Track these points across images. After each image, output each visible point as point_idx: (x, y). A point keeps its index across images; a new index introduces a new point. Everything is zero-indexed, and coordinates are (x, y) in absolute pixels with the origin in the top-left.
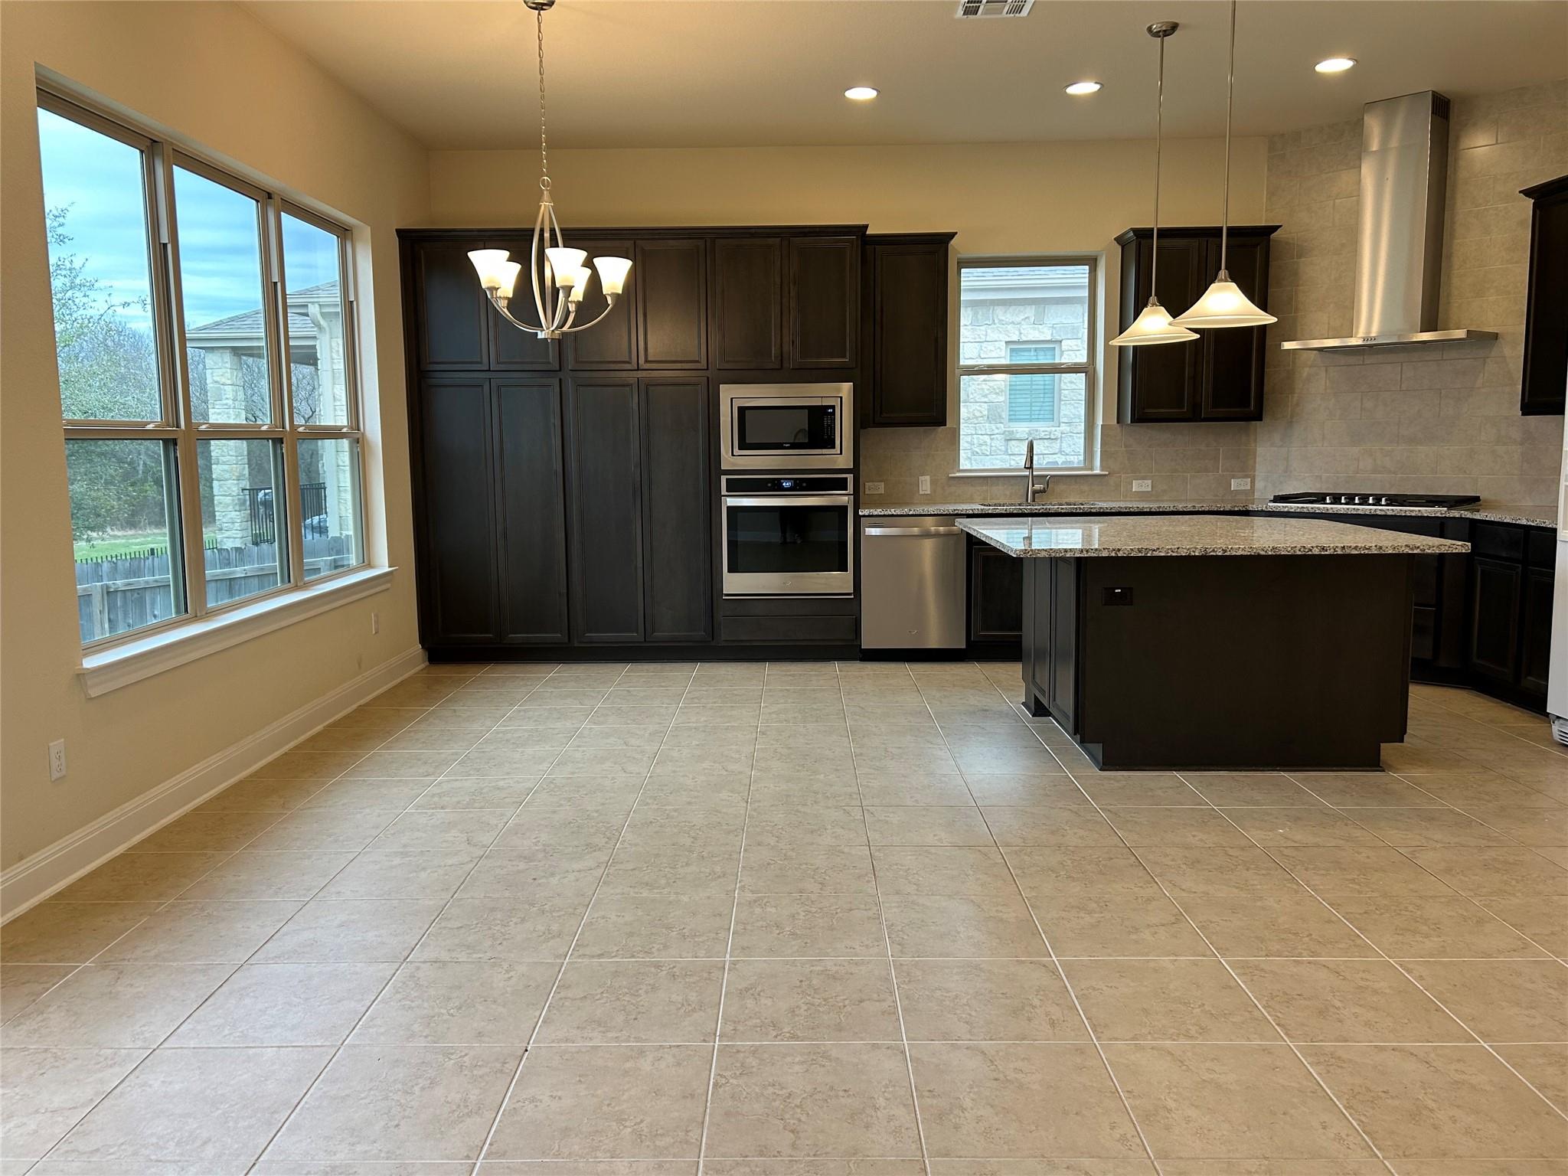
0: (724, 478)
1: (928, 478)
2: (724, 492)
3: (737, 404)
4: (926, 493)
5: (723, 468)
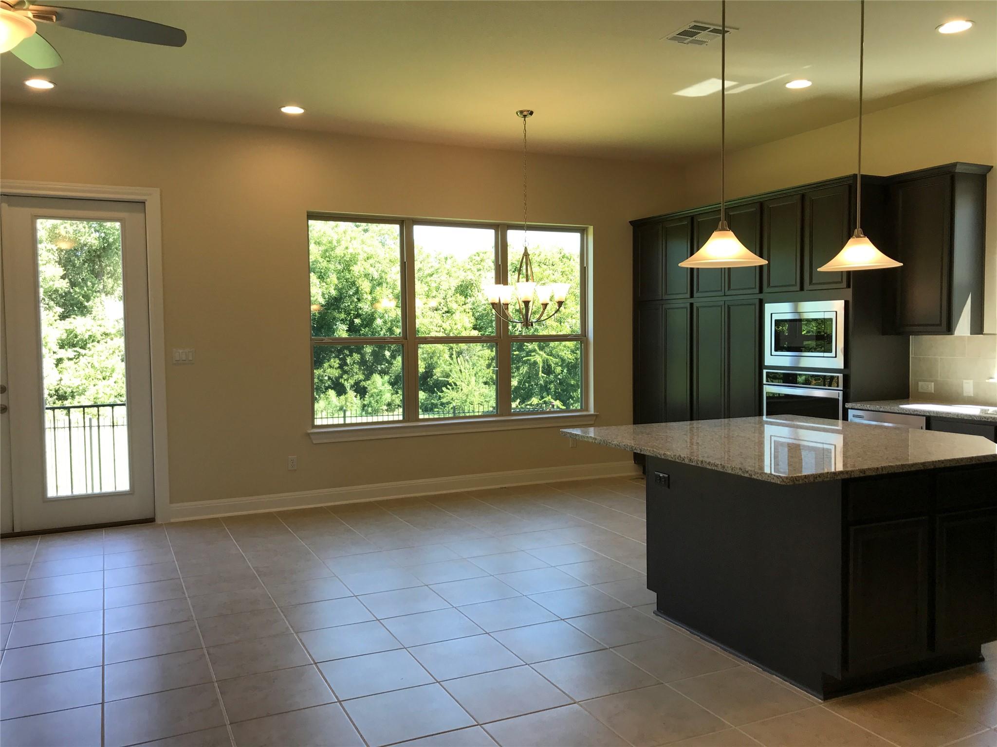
0: (765, 371)
2: (765, 382)
3: (775, 317)
5: (766, 364)
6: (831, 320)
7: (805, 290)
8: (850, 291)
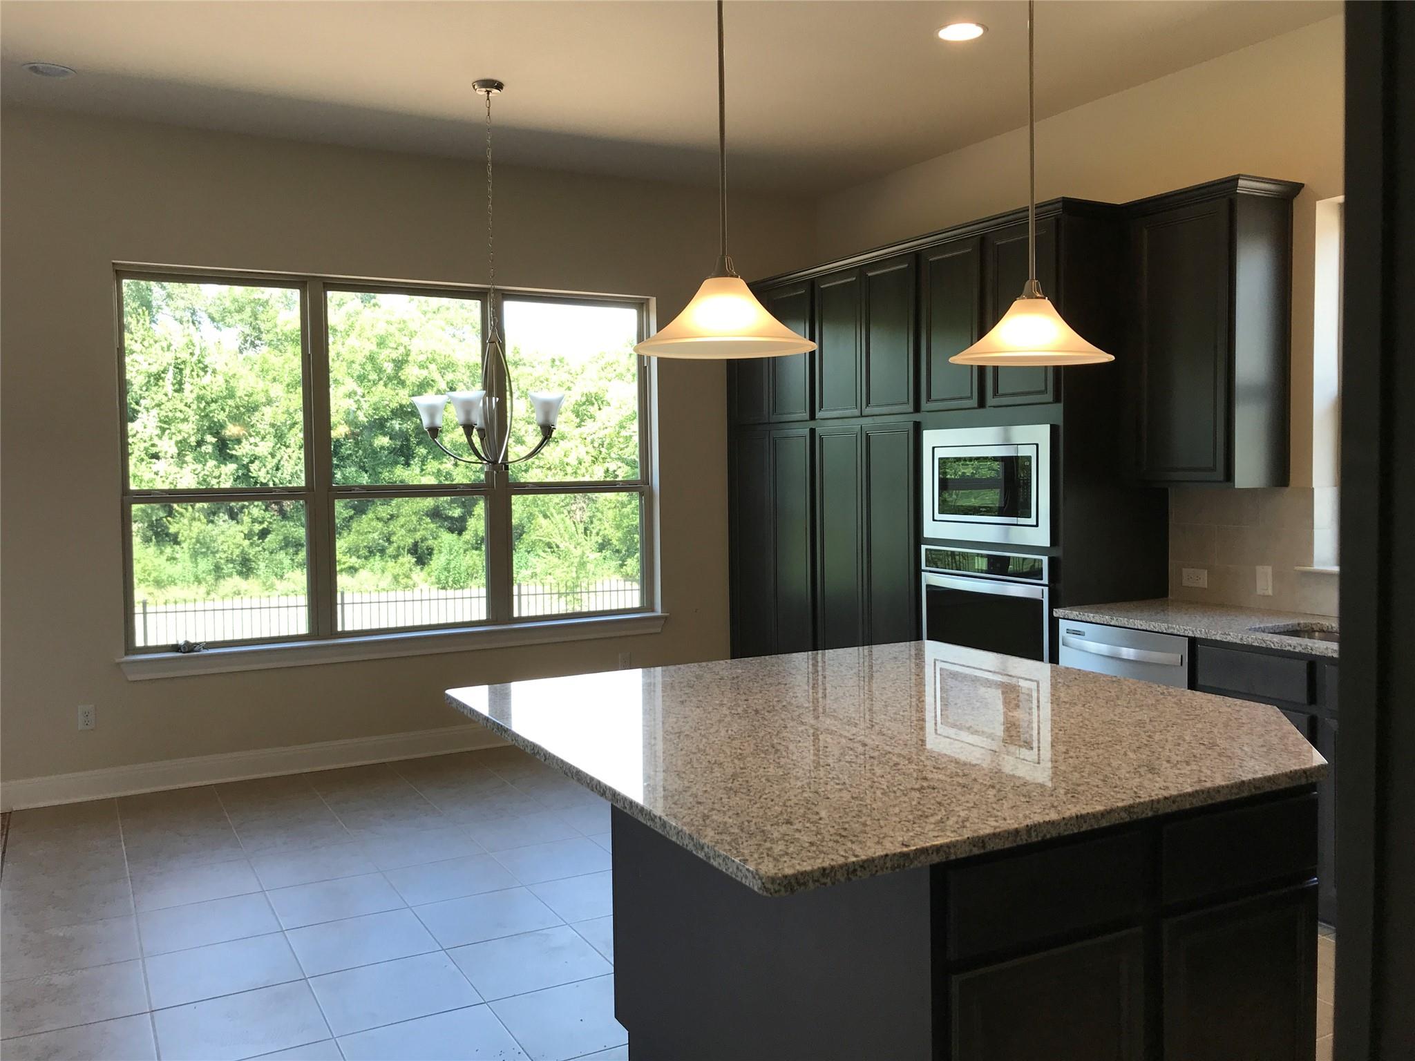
0: (924, 547)
1: (1269, 570)
2: (923, 567)
3: (940, 453)
4: (1266, 593)
5: (925, 536)
6: (1029, 458)
7: (987, 406)
8: (1060, 407)
